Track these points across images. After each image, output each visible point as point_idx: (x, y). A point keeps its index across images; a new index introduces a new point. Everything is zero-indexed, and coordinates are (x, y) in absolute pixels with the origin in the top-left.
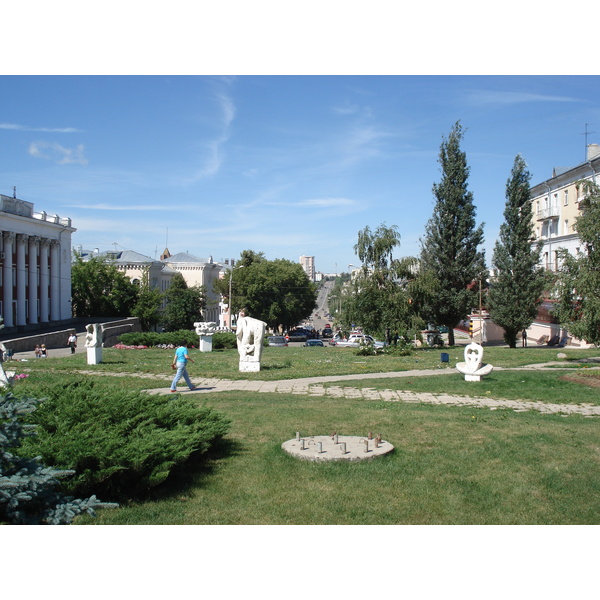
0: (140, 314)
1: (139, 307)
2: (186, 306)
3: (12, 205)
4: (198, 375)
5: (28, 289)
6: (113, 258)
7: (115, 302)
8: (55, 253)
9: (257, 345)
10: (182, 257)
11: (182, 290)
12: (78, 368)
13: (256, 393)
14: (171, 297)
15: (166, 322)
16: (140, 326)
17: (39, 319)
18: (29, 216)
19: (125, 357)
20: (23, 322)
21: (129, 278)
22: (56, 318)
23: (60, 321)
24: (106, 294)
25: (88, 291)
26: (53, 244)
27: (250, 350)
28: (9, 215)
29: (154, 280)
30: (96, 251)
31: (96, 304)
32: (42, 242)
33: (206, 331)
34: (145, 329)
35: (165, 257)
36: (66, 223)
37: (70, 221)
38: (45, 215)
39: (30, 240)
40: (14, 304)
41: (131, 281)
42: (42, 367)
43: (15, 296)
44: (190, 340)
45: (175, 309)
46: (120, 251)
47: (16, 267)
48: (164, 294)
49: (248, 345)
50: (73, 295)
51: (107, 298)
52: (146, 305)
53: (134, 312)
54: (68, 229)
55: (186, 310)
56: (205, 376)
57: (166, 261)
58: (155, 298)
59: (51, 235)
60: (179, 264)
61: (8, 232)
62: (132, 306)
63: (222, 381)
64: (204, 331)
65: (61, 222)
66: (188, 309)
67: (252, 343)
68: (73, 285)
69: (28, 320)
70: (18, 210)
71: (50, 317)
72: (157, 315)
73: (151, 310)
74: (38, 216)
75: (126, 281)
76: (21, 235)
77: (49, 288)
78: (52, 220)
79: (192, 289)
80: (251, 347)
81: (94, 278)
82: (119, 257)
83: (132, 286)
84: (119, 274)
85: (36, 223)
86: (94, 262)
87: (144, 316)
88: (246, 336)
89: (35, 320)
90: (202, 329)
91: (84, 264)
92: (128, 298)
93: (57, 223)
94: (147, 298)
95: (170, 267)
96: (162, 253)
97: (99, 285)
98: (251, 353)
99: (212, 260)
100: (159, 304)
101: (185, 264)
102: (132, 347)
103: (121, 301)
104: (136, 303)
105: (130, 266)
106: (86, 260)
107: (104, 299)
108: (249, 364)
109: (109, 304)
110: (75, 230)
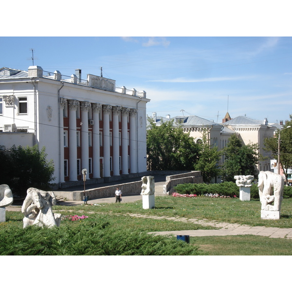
0: (202, 168)
1: (201, 162)
2: (241, 161)
3: (98, 82)
4: (224, 221)
5: (112, 148)
6: (180, 122)
7: (182, 159)
8: (133, 119)
9: (276, 197)
10: (240, 120)
11: (238, 148)
12: (130, 212)
13: (267, 238)
14: (229, 154)
15: (224, 175)
16: (201, 178)
17: (121, 172)
18: (112, 90)
19: (176, 203)
20: (108, 174)
21: (192, 139)
22: (134, 171)
23: (138, 173)
24: (175, 152)
25: (160, 149)
26: (131, 112)
27: (270, 200)
28: (96, 90)
29: (214, 139)
30: (168, 117)
31: (167, 160)
32: (123, 111)
33: (245, 183)
34: (206, 180)
35: (227, 120)
36: (142, 95)
37: (145, 93)
38: (125, 89)
39: (113, 109)
40: (101, 160)
41: (195, 141)
42: (103, 210)
43: (102, 154)
44: (232, 190)
45: (231, 164)
46: (186, 116)
47: (102, 131)
48: (222, 151)
49: (269, 196)
50: (148, 153)
51: (175, 155)
52: (206, 160)
53: (197, 166)
54: (144, 100)
55: (240, 165)
56: (229, 221)
57: (227, 123)
58: (214, 155)
59: (130, 105)
60: (238, 126)
61: (95, 104)
62: (195, 162)
63: (242, 227)
64: (242, 183)
65: (137, 94)
66: (243, 164)
67: (272, 193)
68: (148, 145)
69: (112, 173)
70: (104, 85)
71: (129, 170)
72: (216, 169)
73: (211, 165)
74: (119, 91)
75: (190, 141)
76: (106, 106)
77: (129, 147)
78: (131, 93)
79: (247, 147)
80: (272, 198)
81: (164, 139)
82: (185, 121)
83: (195, 145)
84: (185, 136)
85: (117, 96)
86: (164, 126)
87: (205, 169)
88: (267, 188)
89: (117, 173)
90: (241, 181)
91: (157, 128)
92: (192, 155)
93: (134, 95)
94: (207, 155)
95: (230, 129)
96: (224, 117)
97: (169, 144)
98: (271, 203)
99: (267, 122)
100: (218, 159)
101: (243, 126)
102: (184, 195)
103: (186, 157)
104: (198, 159)
105: (194, 128)
106: (159, 125)
107: (173, 156)
108: (270, 212)
109: (177, 160)
110: (149, 100)
